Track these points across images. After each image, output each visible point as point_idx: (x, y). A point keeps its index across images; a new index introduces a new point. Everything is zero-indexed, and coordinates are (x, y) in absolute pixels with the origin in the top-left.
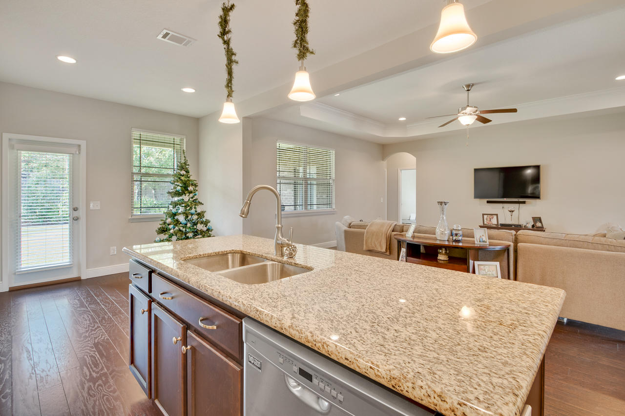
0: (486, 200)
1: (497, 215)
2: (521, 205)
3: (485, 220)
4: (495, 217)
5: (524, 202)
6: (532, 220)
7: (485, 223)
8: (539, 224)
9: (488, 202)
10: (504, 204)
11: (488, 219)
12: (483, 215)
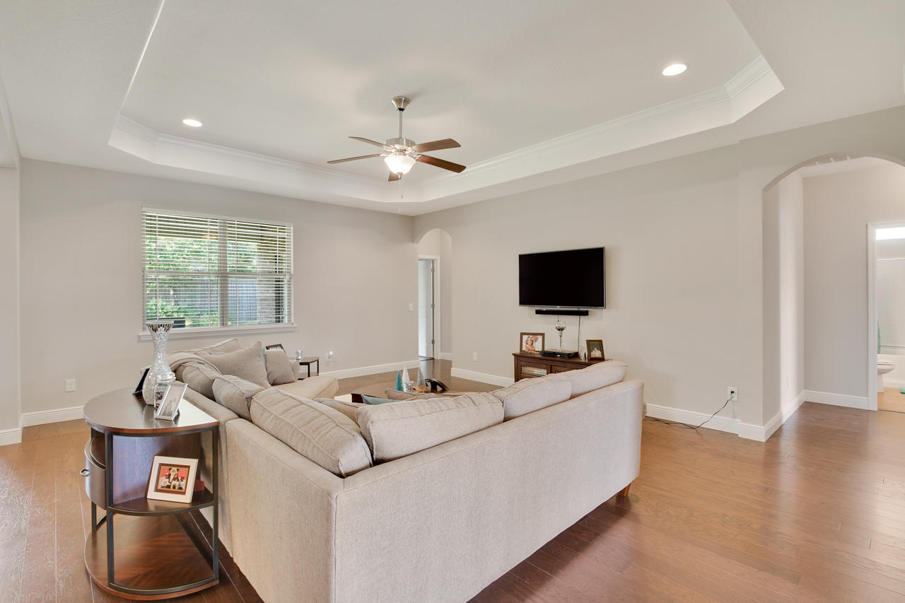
0: (534, 308)
1: (543, 335)
2: (582, 317)
3: (524, 344)
4: (540, 338)
5: (586, 313)
6: (585, 345)
7: (524, 349)
8: (596, 353)
9: (538, 312)
10: (560, 316)
11: (529, 342)
12: (522, 334)
